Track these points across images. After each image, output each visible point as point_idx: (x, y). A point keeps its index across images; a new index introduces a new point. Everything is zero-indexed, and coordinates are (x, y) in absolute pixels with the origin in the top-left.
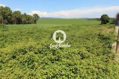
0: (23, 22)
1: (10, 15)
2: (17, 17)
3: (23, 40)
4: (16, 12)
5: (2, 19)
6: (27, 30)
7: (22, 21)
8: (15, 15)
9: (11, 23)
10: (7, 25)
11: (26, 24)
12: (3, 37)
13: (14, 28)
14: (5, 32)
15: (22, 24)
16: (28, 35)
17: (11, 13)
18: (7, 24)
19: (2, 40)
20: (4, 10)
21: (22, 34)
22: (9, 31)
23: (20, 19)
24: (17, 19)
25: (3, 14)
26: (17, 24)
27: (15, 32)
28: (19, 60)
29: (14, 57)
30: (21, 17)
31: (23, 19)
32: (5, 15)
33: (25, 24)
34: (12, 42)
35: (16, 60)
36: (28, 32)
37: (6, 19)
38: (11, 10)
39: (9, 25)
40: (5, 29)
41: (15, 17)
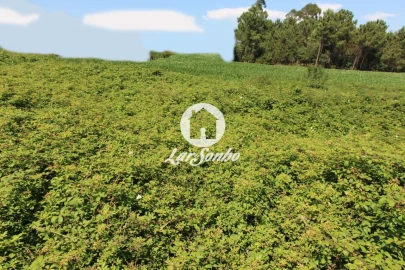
0: (385, 62)
1: (346, 37)
2: (367, 43)
3: (367, 128)
4: (369, 28)
5: (316, 51)
6: (395, 94)
7: (383, 57)
8: (361, 37)
9: (339, 62)
10: (326, 71)
11: (395, 71)
12: (307, 104)
13: (346, 82)
14: (314, 90)
15: (375, 69)
16: (393, 116)
17: (352, 29)
18: (327, 66)
19: (303, 113)
20: (333, 22)
21: (370, 106)
22: (327, 89)
23: (374, 51)
24: (363, 53)
25: (325, 36)
26: (358, 68)
27: (348, 95)
29: (330, 177)
30: (383, 45)
31: (386, 54)
32: (329, 39)
33: (388, 70)
34: (328, 125)
36: (396, 105)
37: (328, 52)
38: (354, 19)
39: (333, 72)
40: (316, 82)
41: (361, 43)
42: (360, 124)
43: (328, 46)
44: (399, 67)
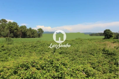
0: (28, 35)
1: (17, 29)
2: (23, 31)
3: (26, 54)
4: (22, 27)
5: (8, 33)
6: (31, 43)
7: (27, 35)
8: (21, 29)
9: (16, 36)
10: (12, 39)
11: (31, 38)
12: (7, 50)
13: (18, 42)
14: (9, 45)
15: (26, 37)
16: (32, 49)
17: (18, 27)
18: (12, 37)
19: (6, 53)
20: (12, 25)
21: (26, 47)
22: (14, 44)
23: (25, 33)
24: (22, 33)
25: (10, 29)
26: (22, 38)
27: (20, 45)
28: (20, 76)
29: (15, 73)
30: (27, 32)
31: (28, 34)
32: (12, 30)
33: (29, 37)
34: (15, 55)
35: (17, 75)
36: (32, 46)
37: (12, 33)
38: (18, 25)
39: (15, 39)
40: (10, 42)
41: (21, 31)
42: (24, 53)
43: (12, 31)
44: (31, 37)
